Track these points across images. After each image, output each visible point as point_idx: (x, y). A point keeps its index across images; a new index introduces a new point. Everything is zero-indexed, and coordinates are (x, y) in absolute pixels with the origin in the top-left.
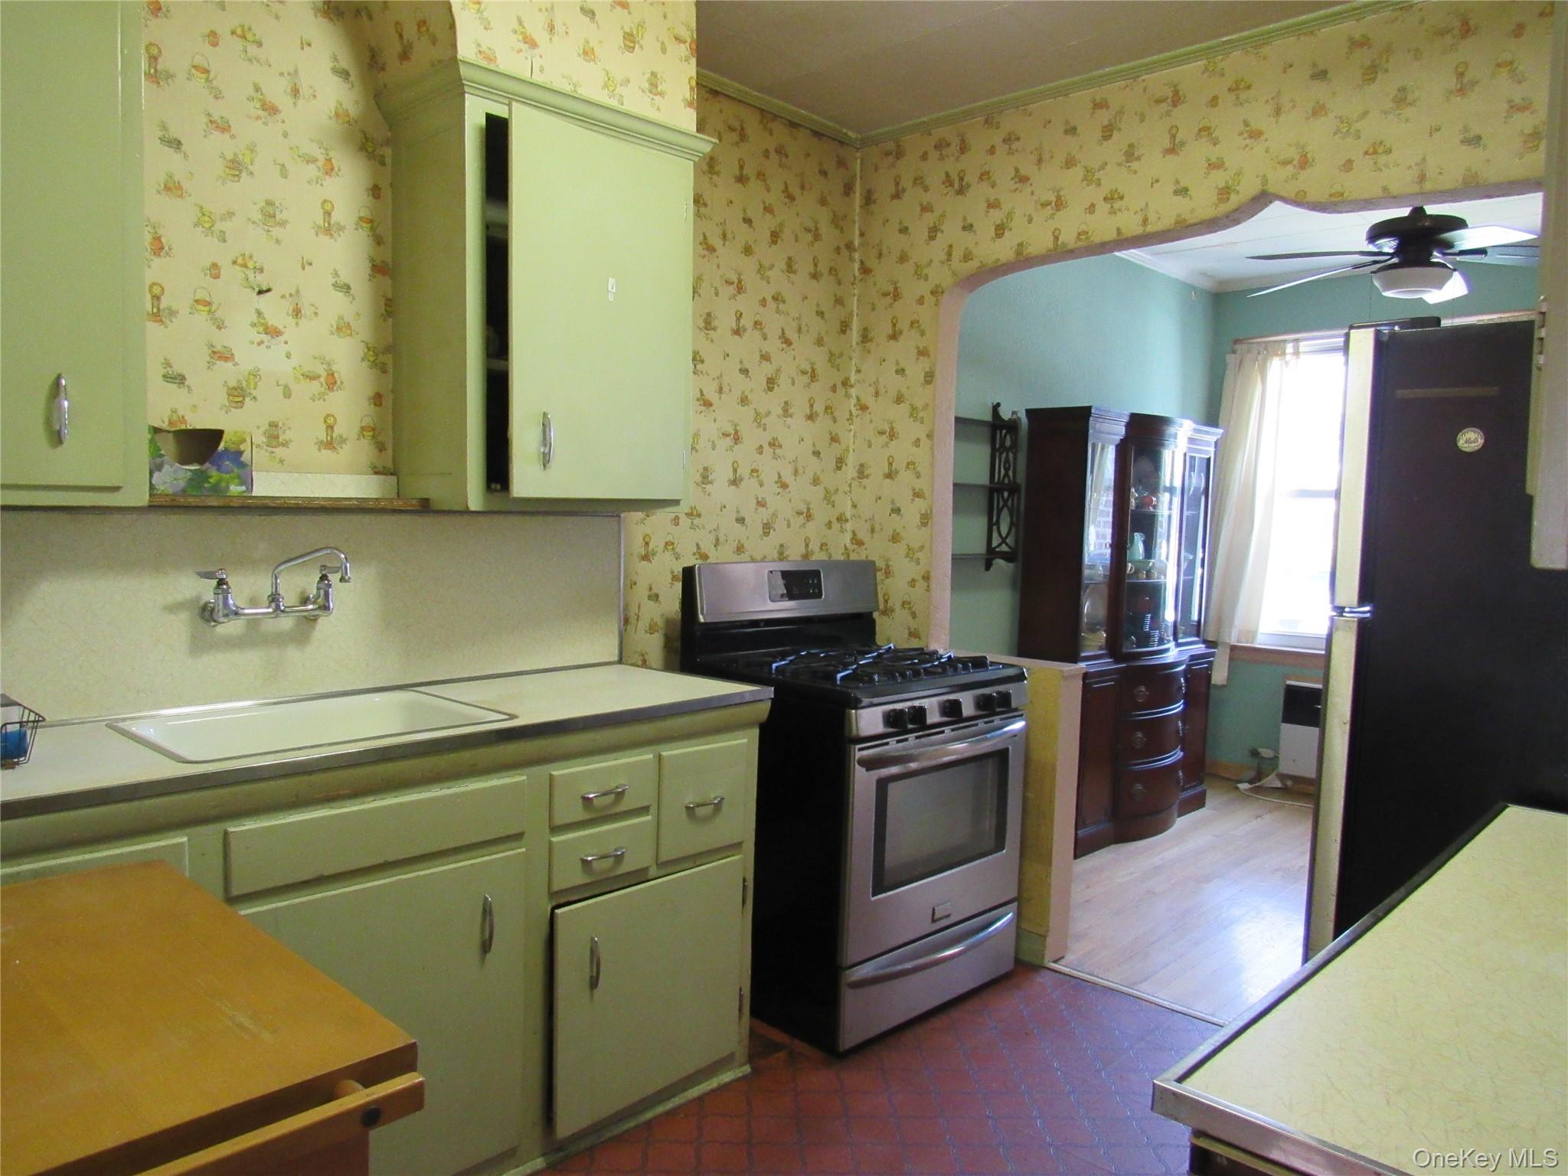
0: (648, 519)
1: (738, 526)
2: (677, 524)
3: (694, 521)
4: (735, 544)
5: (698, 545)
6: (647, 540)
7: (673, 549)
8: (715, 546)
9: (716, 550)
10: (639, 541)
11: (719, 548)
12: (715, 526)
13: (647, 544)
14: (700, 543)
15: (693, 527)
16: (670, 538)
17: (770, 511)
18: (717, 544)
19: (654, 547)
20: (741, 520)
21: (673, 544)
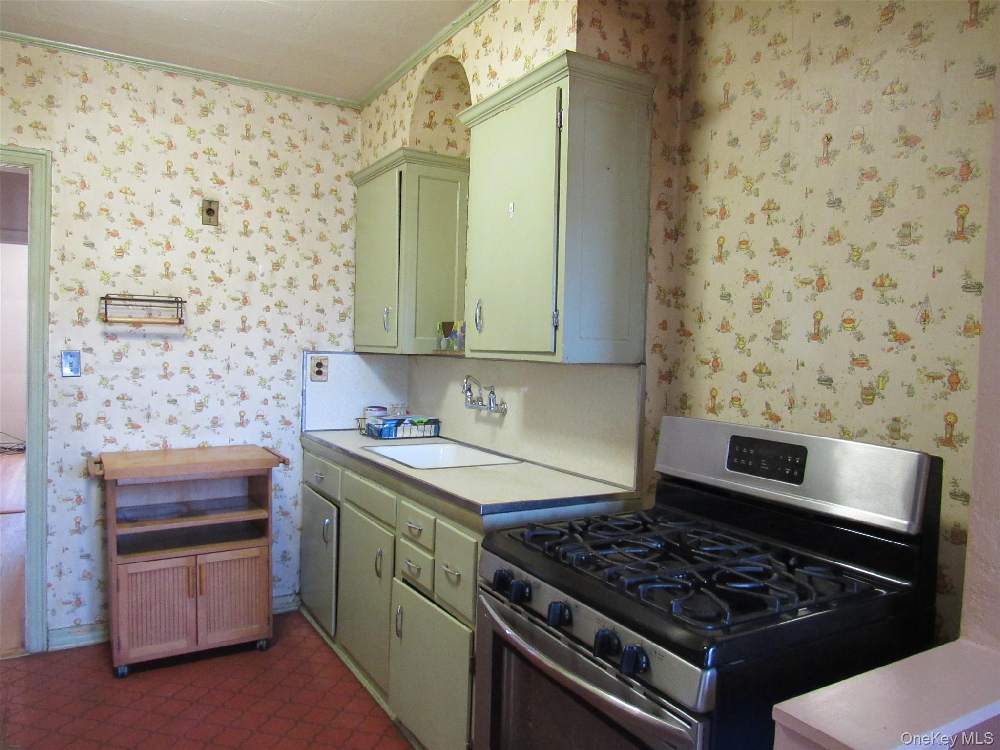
0: (715, 374)
1: (823, 388)
2: (744, 381)
3: (763, 378)
4: (817, 409)
5: (767, 404)
6: (714, 394)
7: (740, 406)
8: (789, 408)
9: (791, 413)
10: (708, 396)
11: (794, 410)
12: (789, 386)
13: (714, 397)
14: (770, 402)
15: (762, 385)
16: (736, 394)
17: (876, 372)
18: (791, 405)
19: (720, 401)
20: (827, 382)
21: (739, 400)
